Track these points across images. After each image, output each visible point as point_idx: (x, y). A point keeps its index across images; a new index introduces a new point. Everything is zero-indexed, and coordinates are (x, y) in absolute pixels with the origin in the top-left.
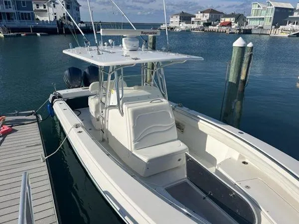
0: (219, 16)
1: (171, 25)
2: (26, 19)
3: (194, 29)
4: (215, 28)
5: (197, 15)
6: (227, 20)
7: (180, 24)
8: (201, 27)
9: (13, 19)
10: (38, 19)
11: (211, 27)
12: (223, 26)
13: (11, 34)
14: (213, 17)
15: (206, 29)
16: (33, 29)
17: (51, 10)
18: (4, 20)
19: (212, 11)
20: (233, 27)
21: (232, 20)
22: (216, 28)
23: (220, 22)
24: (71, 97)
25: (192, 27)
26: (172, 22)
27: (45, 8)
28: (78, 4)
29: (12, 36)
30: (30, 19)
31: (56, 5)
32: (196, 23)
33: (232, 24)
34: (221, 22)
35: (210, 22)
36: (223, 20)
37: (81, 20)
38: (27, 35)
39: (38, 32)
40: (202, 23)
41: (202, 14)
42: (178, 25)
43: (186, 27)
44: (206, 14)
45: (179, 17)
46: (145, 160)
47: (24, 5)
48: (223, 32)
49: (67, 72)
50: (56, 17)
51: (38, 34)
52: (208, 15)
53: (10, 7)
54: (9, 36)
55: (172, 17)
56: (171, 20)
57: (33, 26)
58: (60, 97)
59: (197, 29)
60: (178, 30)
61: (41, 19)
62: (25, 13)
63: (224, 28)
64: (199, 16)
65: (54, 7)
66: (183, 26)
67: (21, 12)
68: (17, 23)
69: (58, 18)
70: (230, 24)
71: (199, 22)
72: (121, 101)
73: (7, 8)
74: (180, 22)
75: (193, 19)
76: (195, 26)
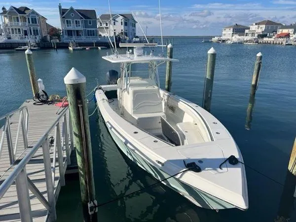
0: (277, 27)
1: (223, 38)
2: (91, 35)
3: (247, 41)
4: (270, 39)
5: (251, 27)
6: (285, 31)
7: (233, 36)
8: (255, 39)
9: (80, 35)
10: (100, 35)
11: (265, 39)
12: (280, 37)
13: (78, 48)
14: (270, 28)
15: (260, 41)
16: (95, 43)
17: (111, 27)
18: (74, 37)
19: (268, 23)
20: (291, 38)
21: (291, 31)
22: (272, 39)
23: (276, 34)
24: (108, 90)
25: (245, 39)
26: (225, 35)
27: (107, 25)
28: (135, 21)
29: (79, 50)
30: (94, 35)
31: (116, 23)
32: (250, 35)
33: (291, 35)
34: (278, 33)
35: (265, 33)
36: (280, 31)
37: (137, 35)
38: (90, 48)
39: (99, 46)
40: (256, 35)
41: (257, 26)
42: (230, 38)
43: (239, 39)
44: (261, 26)
45: (232, 29)
46: (137, 118)
47: (90, 23)
48: (279, 44)
49: (108, 73)
50: (115, 33)
51: (99, 48)
52: (263, 27)
53: (79, 26)
54: (77, 50)
55: (225, 30)
56: (223, 33)
57: (96, 41)
58: (100, 88)
59: (250, 41)
60: (229, 42)
61: (103, 35)
62: (91, 31)
63: (281, 40)
64: (253, 28)
65: (114, 24)
66: (236, 38)
67: (87, 29)
68: (84, 39)
69: (117, 34)
70: (288, 35)
71: (253, 34)
72: (128, 86)
73: (77, 26)
74: (233, 34)
75: (247, 31)
76: (249, 38)
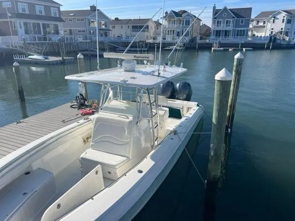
2: (241, 35)
9: (228, 36)
16: (242, 44)
17: (269, 26)
18: (221, 37)
27: (264, 24)
31: (276, 21)
39: (245, 47)
47: (242, 22)
61: (257, 34)
65: (274, 22)
67: (238, 29)
69: (274, 33)
73: (227, 26)
